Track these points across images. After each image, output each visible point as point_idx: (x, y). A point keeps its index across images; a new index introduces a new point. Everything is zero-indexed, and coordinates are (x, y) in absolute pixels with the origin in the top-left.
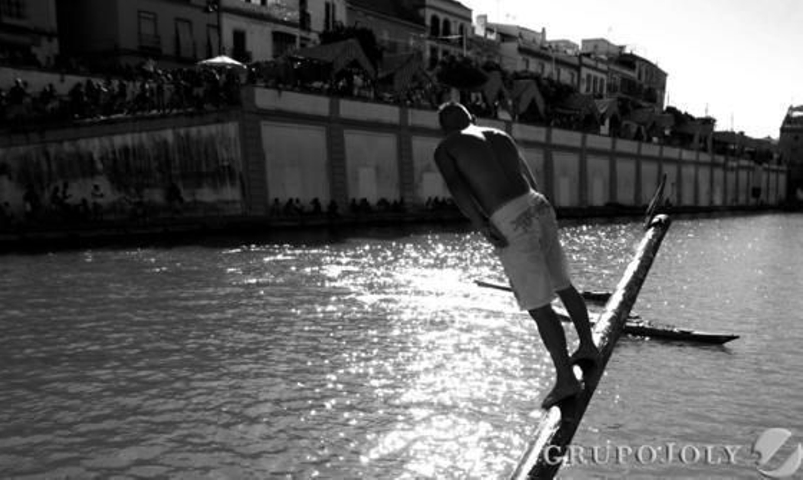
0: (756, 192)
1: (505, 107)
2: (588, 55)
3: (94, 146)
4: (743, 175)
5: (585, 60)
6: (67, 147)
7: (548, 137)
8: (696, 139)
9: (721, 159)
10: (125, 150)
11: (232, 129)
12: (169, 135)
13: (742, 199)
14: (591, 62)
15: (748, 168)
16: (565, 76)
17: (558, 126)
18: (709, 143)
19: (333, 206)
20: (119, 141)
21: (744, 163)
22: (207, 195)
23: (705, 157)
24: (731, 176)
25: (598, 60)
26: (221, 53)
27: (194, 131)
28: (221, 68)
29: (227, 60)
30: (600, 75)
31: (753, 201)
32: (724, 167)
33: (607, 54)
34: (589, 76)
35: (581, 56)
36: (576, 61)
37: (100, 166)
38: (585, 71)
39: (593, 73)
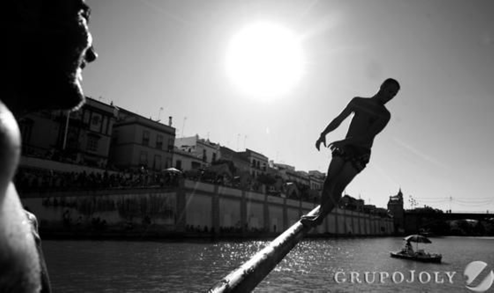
0: (383, 229)
1: (284, 193)
2: (312, 176)
3: (115, 198)
4: (377, 222)
5: (311, 178)
6: (104, 198)
7: (301, 204)
8: (358, 207)
9: (367, 215)
10: (128, 201)
11: (173, 195)
12: (147, 196)
13: (378, 232)
14: (313, 178)
15: (379, 220)
16: (304, 182)
17: (304, 201)
18: (363, 210)
19: (213, 229)
20: (126, 197)
21: (377, 217)
22: (160, 221)
23: (362, 215)
24: (372, 222)
25: (316, 178)
26: (172, 167)
27: (158, 195)
28: (172, 172)
29: (174, 169)
30: (317, 183)
31: (382, 232)
32: (369, 218)
33: (319, 176)
34: (313, 184)
35: (309, 176)
36: (308, 178)
37: (116, 206)
38: (311, 182)
39: (314, 182)
